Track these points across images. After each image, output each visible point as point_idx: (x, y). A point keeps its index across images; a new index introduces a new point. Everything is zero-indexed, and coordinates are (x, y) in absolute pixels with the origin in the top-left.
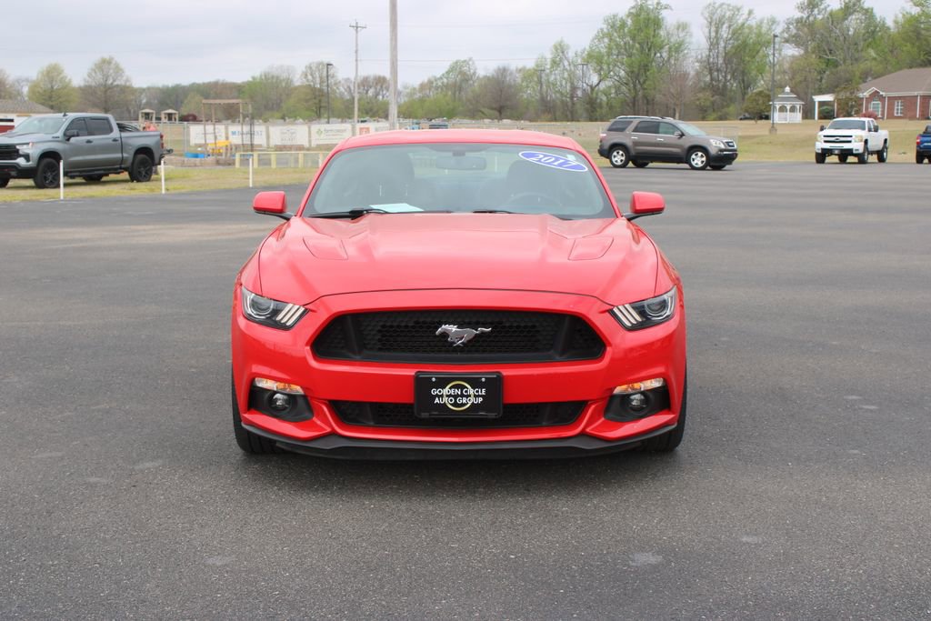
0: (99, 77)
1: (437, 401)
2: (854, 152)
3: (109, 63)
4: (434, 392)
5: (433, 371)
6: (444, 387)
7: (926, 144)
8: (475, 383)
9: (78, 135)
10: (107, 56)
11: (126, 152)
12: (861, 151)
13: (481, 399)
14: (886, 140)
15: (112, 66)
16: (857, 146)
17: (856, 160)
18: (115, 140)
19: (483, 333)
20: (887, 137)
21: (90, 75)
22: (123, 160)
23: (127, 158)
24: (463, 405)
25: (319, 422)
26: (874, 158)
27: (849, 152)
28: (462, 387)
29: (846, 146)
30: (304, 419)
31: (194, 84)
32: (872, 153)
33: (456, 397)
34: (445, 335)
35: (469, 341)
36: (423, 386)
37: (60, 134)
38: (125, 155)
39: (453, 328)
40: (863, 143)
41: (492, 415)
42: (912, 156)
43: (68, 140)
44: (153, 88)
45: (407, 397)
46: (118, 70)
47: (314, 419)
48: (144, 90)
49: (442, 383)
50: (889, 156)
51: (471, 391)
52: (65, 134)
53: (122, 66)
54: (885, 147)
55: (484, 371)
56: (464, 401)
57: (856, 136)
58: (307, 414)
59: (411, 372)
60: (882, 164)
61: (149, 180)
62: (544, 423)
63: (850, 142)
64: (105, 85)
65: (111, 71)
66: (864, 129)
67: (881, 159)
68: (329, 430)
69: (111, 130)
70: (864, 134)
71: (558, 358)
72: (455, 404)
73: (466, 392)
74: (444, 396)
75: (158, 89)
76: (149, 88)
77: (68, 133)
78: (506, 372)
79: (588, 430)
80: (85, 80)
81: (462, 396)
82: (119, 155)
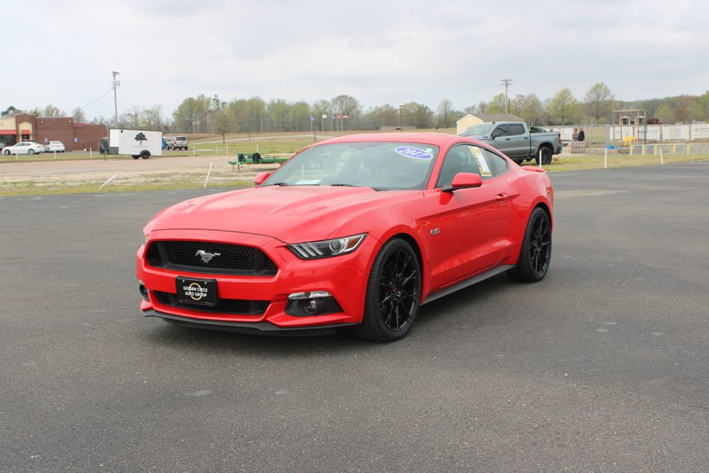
0: (594, 97)
1: (186, 294)
3: (601, 86)
4: (185, 288)
5: (186, 276)
8: (203, 286)
9: (499, 136)
10: (599, 82)
11: (533, 146)
13: (205, 295)
15: (603, 88)
18: (526, 138)
19: (217, 256)
21: (587, 95)
22: (531, 151)
23: (534, 150)
24: (198, 297)
28: (197, 287)
31: (667, 98)
33: (194, 292)
34: (199, 256)
35: (211, 260)
36: (180, 284)
37: (489, 135)
38: (532, 148)
39: (203, 252)
41: (211, 304)
43: (494, 138)
44: (638, 102)
45: (173, 290)
46: (607, 91)
48: (632, 103)
49: (188, 284)
51: (201, 289)
52: (492, 135)
53: (609, 88)
55: (208, 278)
59: (176, 276)
61: (549, 164)
62: (252, 313)
64: (597, 102)
65: (602, 92)
69: (524, 132)
71: (255, 274)
75: (641, 102)
76: (635, 102)
77: (494, 135)
78: (219, 280)
79: (268, 319)
80: (584, 98)
81: (197, 292)
82: (529, 148)
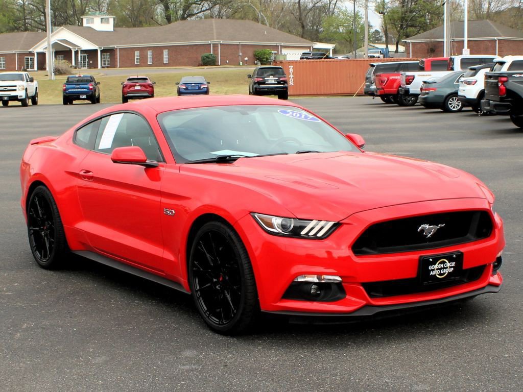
1: (431, 273)
2: (19, 98)
4: (430, 268)
6: (435, 264)
7: (70, 90)
8: (451, 259)
12: (24, 97)
13: (452, 269)
14: (36, 88)
16: (21, 94)
17: (20, 103)
19: (441, 227)
20: (37, 86)
24: (444, 274)
25: (353, 299)
26: (30, 102)
27: (15, 98)
28: (444, 263)
29: (13, 94)
30: (339, 299)
32: (29, 98)
33: (441, 269)
34: (422, 231)
39: (426, 226)
40: (25, 91)
42: (61, 100)
45: (412, 273)
47: (347, 297)
50: (39, 100)
51: (448, 265)
54: (36, 93)
56: (444, 272)
57: (20, 86)
58: (339, 295)
60: (35, 107)
63: (15, 90)
66: (23, 80)
67: (35, 103)
68: (365, 302)
70: (24, 84)
71: (473, 239)
72: (440, 274)
73: (446, 265)
74: (435, 270)
81: (444, 268)
